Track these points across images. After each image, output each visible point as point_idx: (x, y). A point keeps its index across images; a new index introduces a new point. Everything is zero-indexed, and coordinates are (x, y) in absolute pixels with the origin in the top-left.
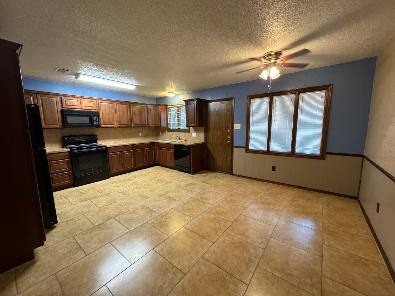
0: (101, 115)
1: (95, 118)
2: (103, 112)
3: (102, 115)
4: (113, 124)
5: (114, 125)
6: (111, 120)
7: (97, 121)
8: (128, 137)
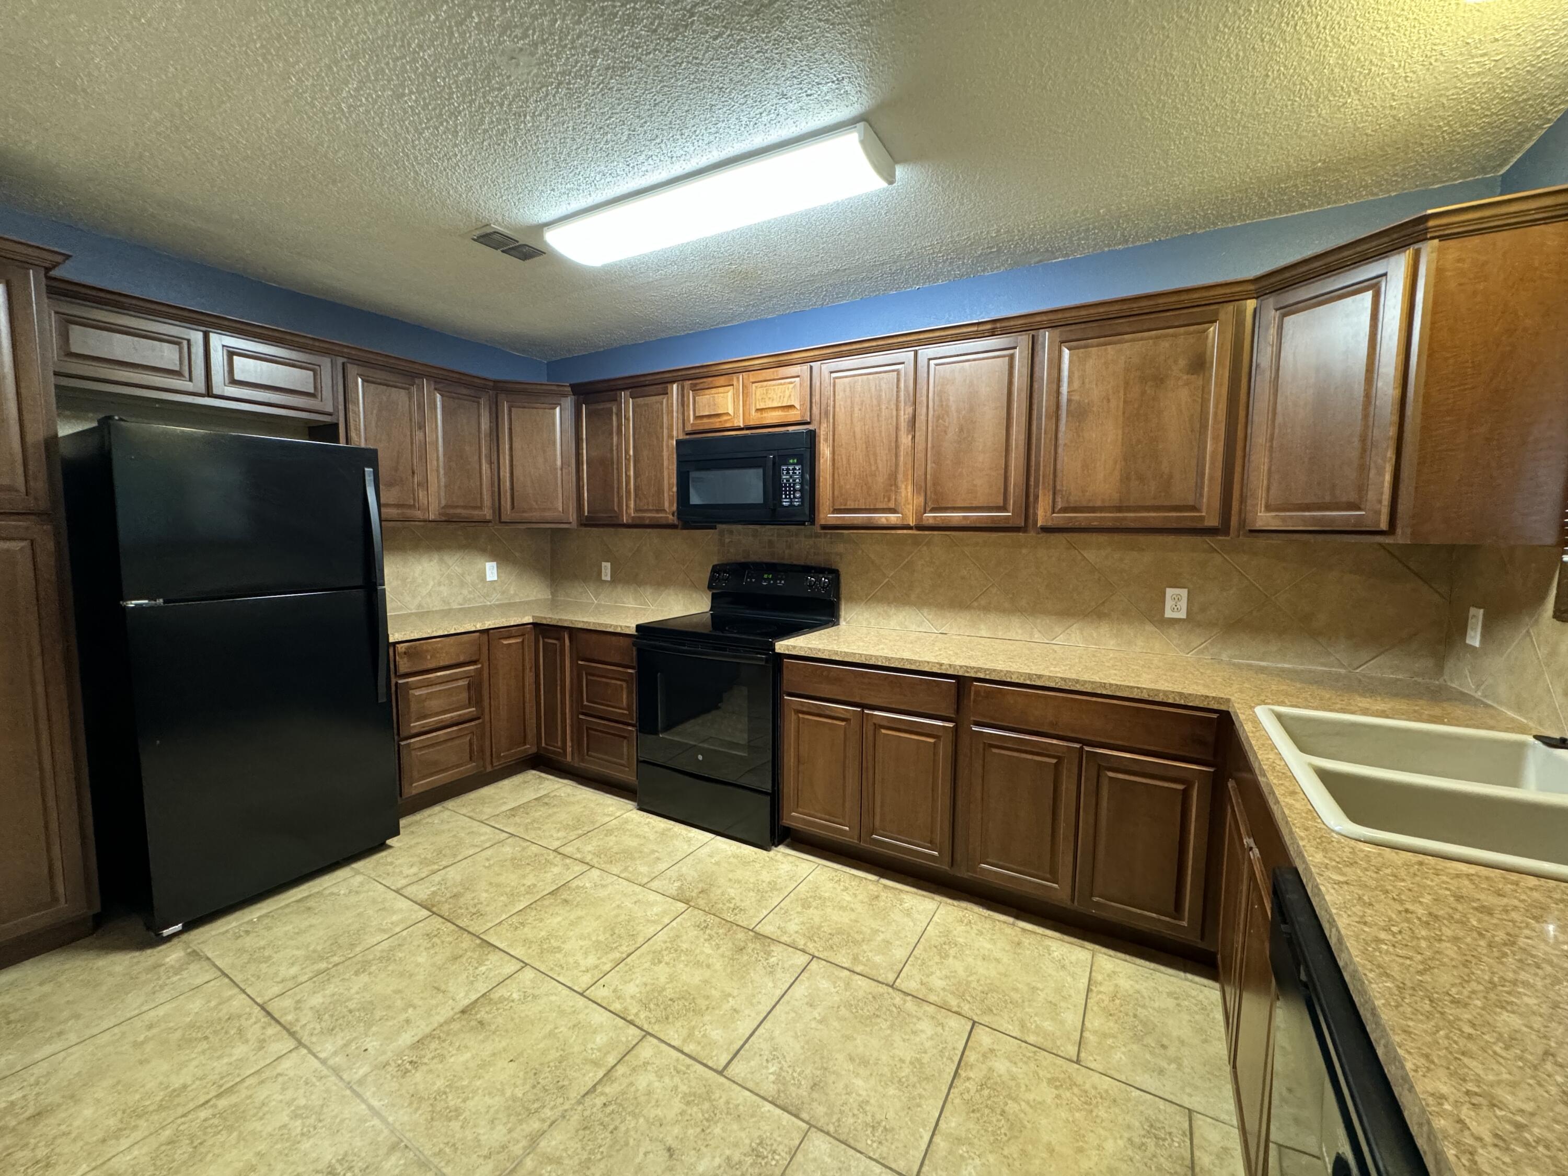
0: (825, 451)
1: (792, 473)
2: (840, 428)
3: (833, 453)
4: (892, 505)
5: (893, 511)
6: (881, 479)
7: (795, 491)
8: (1046, 612)
